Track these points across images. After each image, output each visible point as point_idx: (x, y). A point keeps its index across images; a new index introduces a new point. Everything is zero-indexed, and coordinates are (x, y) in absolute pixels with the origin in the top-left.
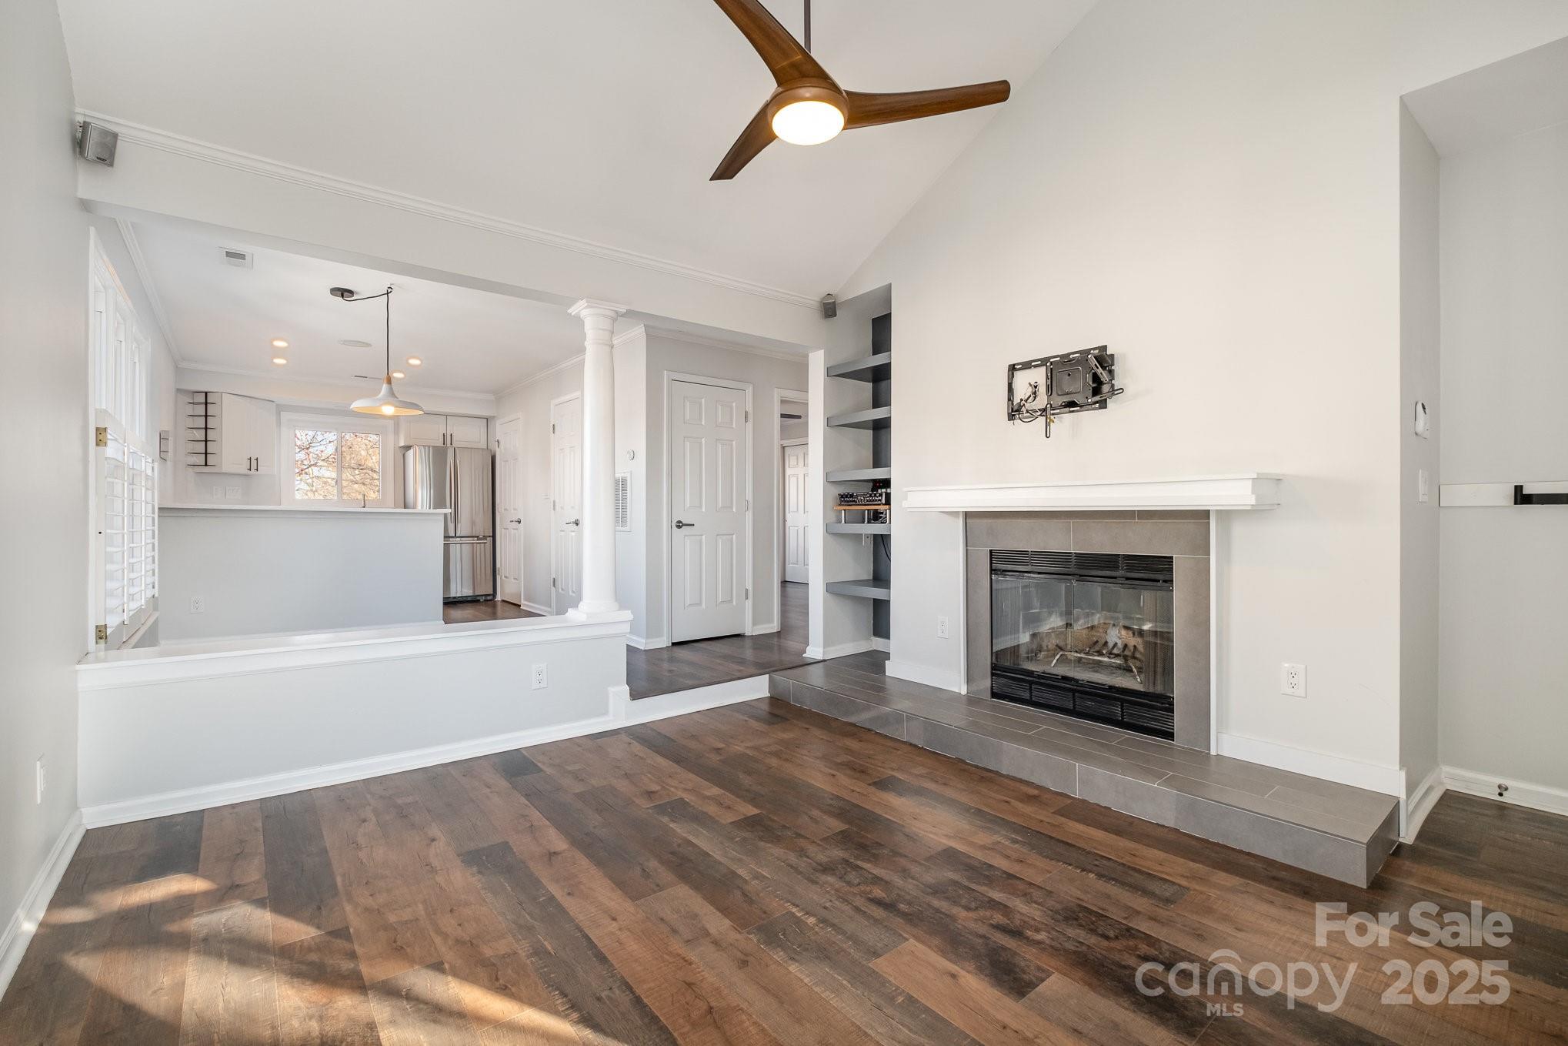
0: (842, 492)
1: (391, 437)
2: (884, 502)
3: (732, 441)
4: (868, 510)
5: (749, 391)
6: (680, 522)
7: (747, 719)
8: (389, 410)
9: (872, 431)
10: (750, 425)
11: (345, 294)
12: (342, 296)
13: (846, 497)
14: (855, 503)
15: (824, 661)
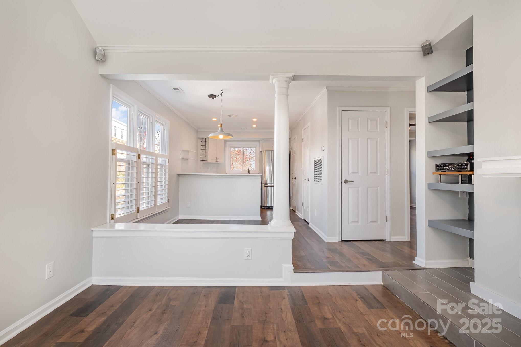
0: (437, 164)
1: (258, 148)
2: (469, 169)
3: (378, 138)
4: (462, 175)
5: (388, 110)
6: (346, 180)
7: (358, 299)
8: (221, 137)
9: (466, 123)
10: (388, 129)
11: (213, 96)
12: (212, 97)
13: (441, 166)
14: (448, 170)
15: (426, 269)
